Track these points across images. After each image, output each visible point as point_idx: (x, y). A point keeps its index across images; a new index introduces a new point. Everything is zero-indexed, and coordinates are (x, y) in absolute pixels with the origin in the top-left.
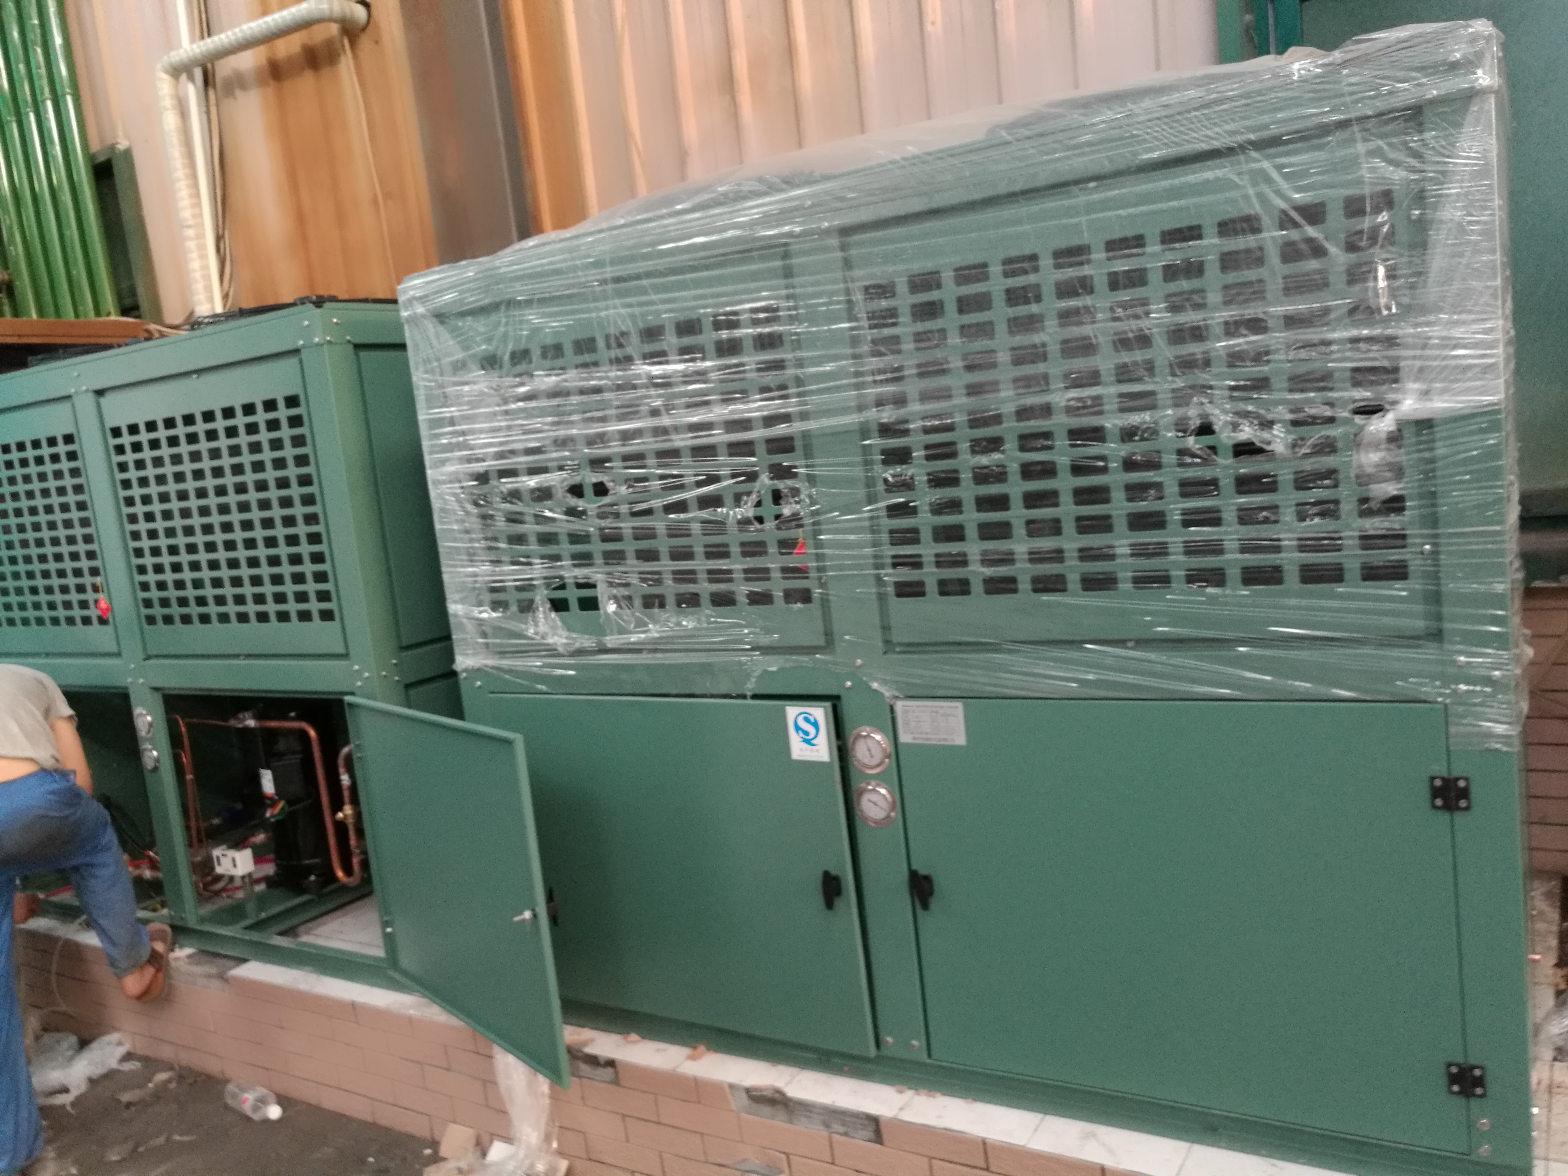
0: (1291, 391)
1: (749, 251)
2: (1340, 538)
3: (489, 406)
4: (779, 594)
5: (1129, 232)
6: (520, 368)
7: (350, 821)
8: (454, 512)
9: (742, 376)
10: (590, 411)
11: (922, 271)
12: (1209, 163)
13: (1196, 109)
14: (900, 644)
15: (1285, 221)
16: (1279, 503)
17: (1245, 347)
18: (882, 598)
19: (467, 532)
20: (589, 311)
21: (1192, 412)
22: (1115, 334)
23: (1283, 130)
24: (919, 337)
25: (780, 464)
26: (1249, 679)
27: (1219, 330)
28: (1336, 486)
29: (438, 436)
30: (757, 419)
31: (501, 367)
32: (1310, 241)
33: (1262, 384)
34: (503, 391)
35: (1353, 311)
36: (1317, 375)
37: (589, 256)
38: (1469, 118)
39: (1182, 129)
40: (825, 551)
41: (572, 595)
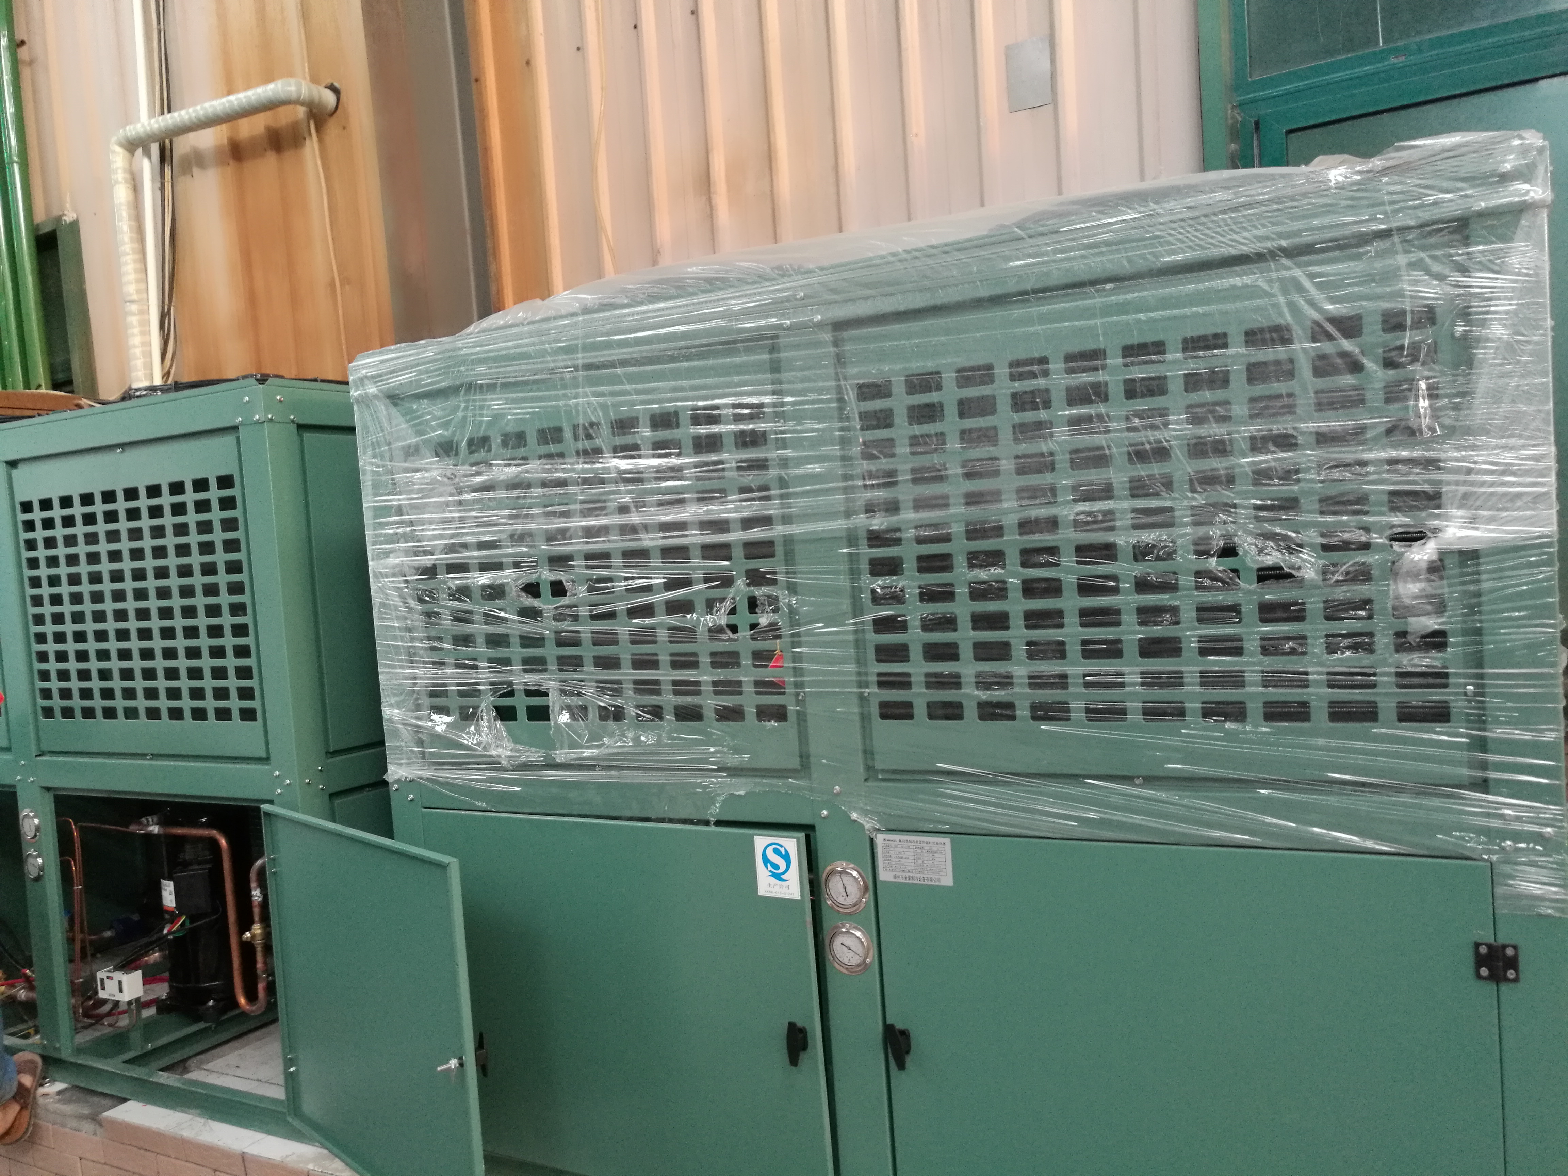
0: (1322, 513)
1: (735, 342)
2: (1374, 675)
3: (441, 495)
4: (750, 711)
5: (1150, 338)
6: (476, 457)
7: (258, 942)
8: (396, 607)
9: (721, 474)
10: (551, 506)
11: (921, 372)
12: (1237, 268)
13: (1224, 212)
14: (883, 771)
15: (1318, 333)
16: (1308, 634)
17: (1273, 464)
18: (865, 718)
19: (409, 630)
20: (557, 398)
21: (1214, 532)
22: (1131, 445)
23: (1317, 237)
24: (915, 441)
25: (758, 570)
26: (1270, 824)
27: (1245, 446)
28: (1370, 617)
29: (383, 525)
30: (735, 520)
31: (457, 454)
32: (1344, 355)
33: (1290, 504)
34: (457, 480)
35: (1389, 432)
36: (1351, 497)
37: (561, 341)
38: (1520, 233)
39: (1208, 232)
40: (805, 665)
41: (521, 703)
